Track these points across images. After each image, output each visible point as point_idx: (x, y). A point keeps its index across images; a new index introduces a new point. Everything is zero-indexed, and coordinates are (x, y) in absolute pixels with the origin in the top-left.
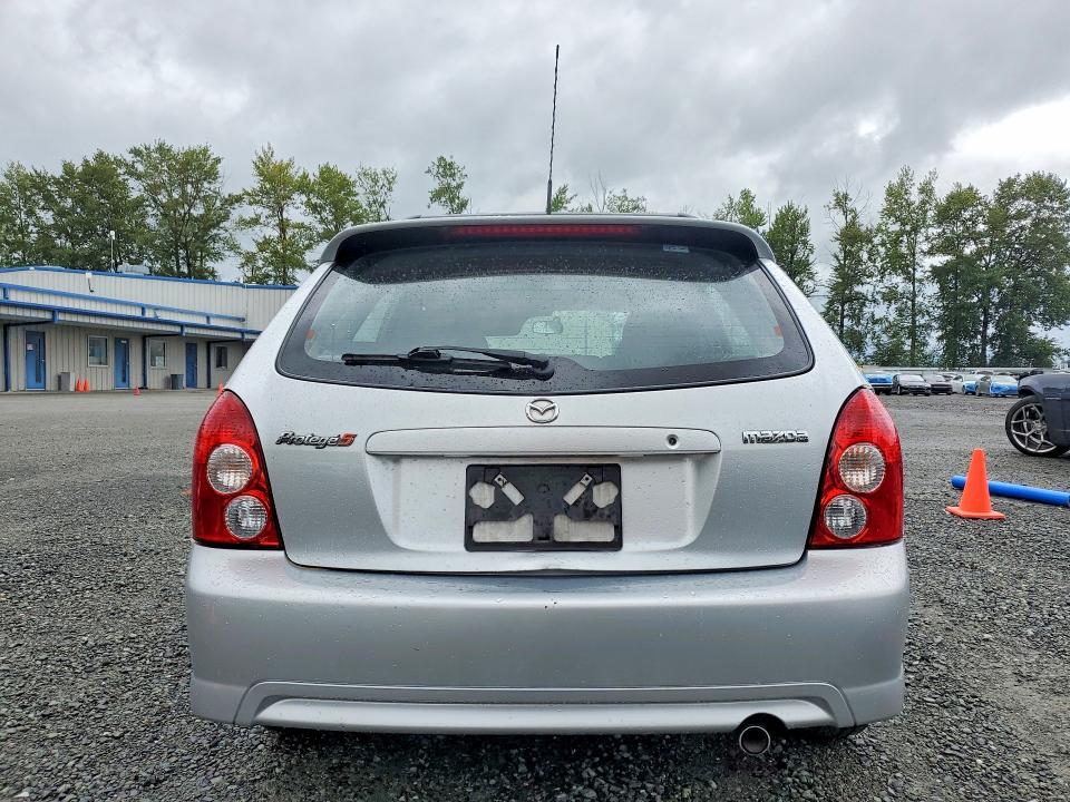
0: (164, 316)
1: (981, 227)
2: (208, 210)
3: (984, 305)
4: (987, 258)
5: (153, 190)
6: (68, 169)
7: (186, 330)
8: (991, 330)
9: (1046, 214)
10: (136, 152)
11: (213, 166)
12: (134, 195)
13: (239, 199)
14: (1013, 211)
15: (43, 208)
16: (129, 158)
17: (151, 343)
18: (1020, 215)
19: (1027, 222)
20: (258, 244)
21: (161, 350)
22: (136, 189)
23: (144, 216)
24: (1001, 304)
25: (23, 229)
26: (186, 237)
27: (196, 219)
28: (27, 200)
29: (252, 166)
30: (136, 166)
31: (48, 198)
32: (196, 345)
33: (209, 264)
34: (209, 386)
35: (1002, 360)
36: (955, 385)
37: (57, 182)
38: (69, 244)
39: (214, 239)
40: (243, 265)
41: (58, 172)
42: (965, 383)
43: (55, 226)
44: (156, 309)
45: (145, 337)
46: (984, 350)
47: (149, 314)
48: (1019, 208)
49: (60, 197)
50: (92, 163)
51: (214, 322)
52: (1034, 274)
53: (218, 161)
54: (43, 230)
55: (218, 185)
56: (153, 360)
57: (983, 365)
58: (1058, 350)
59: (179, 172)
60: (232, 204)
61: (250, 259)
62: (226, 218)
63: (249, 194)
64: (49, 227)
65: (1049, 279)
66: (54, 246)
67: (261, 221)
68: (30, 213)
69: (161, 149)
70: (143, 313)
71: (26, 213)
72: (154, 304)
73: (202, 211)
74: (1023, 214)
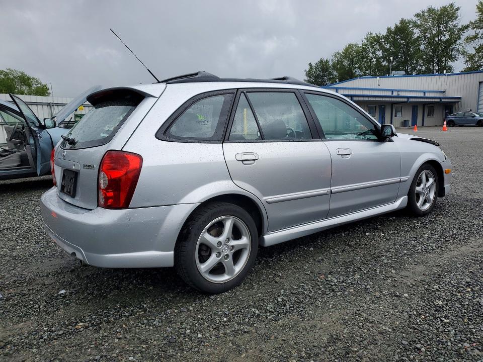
0: (402, 94)
2: (451, 35)
5: (424, 32)
6: (389, 30)
7: (410, 100)
10: (418, 15)
11: (454, 13)
12: (416, 36)
13: (467, 27)
15: (378, 50)
16: (414, 19)
17: (395, 107)
20: (476, 49)
21: (400, 109)
22: (416, 33)
23: (419, 46)
25: (371, 60)
26: (438, 52)
27: (444, 42)
28: (373, 47)
29: (476, 7)
30: (417, 21)
31: (381, 45)
32: (417, 106)
33: (450, 64)
34: (423, 125)
37: (384, 37)
38: (387, 64)
39: (452, 51)
40: (467, 62)
41: (385, 33)
43: (382, 57)
44: (399, 91)
45: (392, 104)
47: (395, 94)
49: (385, 44)
50: (399, 25)
51: (427, 95)
53: (458, 9)
54: (378, 59)
55: (456, 22)
56: (396, 114)
59: (437, 19)
60: (463, 30)
61: (471, 58)
62: (459, 38)
63: (473, 24)
64: (380, 58)
66: (382, 66)
67: (479, 36)
68: (374, 53)
69: (430, 11)
70: (392, 93)
71: (372, 53)
72: (397, 89)
73: (447, 37)
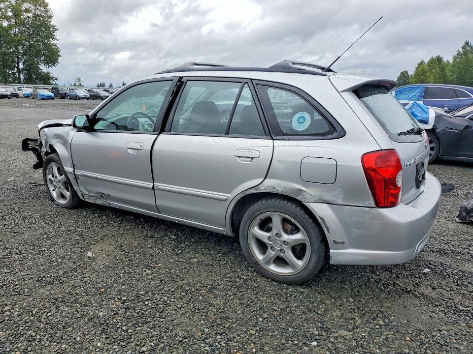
1: (10, 14)
3: (17, 53)
4: (14, 30)
8: (21, 66)
9: (39, 13)
14: (23, 9)
18: (27, 11)
19: (30, 15)
24: (25, 53)
35: (29, 80)
36: (21, 93)
42: (25, 92)
46: (19, 75)
48: (26, 7)
52: (37, 41)
57: (20, 83)
58: (52, 78)
65: (44, 44)
74: (28, 10)
